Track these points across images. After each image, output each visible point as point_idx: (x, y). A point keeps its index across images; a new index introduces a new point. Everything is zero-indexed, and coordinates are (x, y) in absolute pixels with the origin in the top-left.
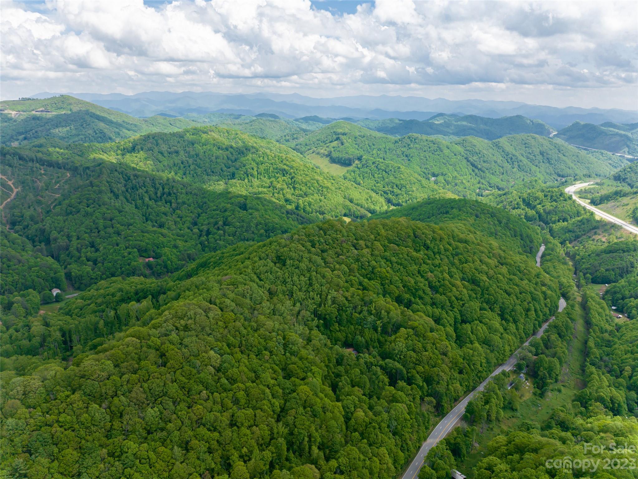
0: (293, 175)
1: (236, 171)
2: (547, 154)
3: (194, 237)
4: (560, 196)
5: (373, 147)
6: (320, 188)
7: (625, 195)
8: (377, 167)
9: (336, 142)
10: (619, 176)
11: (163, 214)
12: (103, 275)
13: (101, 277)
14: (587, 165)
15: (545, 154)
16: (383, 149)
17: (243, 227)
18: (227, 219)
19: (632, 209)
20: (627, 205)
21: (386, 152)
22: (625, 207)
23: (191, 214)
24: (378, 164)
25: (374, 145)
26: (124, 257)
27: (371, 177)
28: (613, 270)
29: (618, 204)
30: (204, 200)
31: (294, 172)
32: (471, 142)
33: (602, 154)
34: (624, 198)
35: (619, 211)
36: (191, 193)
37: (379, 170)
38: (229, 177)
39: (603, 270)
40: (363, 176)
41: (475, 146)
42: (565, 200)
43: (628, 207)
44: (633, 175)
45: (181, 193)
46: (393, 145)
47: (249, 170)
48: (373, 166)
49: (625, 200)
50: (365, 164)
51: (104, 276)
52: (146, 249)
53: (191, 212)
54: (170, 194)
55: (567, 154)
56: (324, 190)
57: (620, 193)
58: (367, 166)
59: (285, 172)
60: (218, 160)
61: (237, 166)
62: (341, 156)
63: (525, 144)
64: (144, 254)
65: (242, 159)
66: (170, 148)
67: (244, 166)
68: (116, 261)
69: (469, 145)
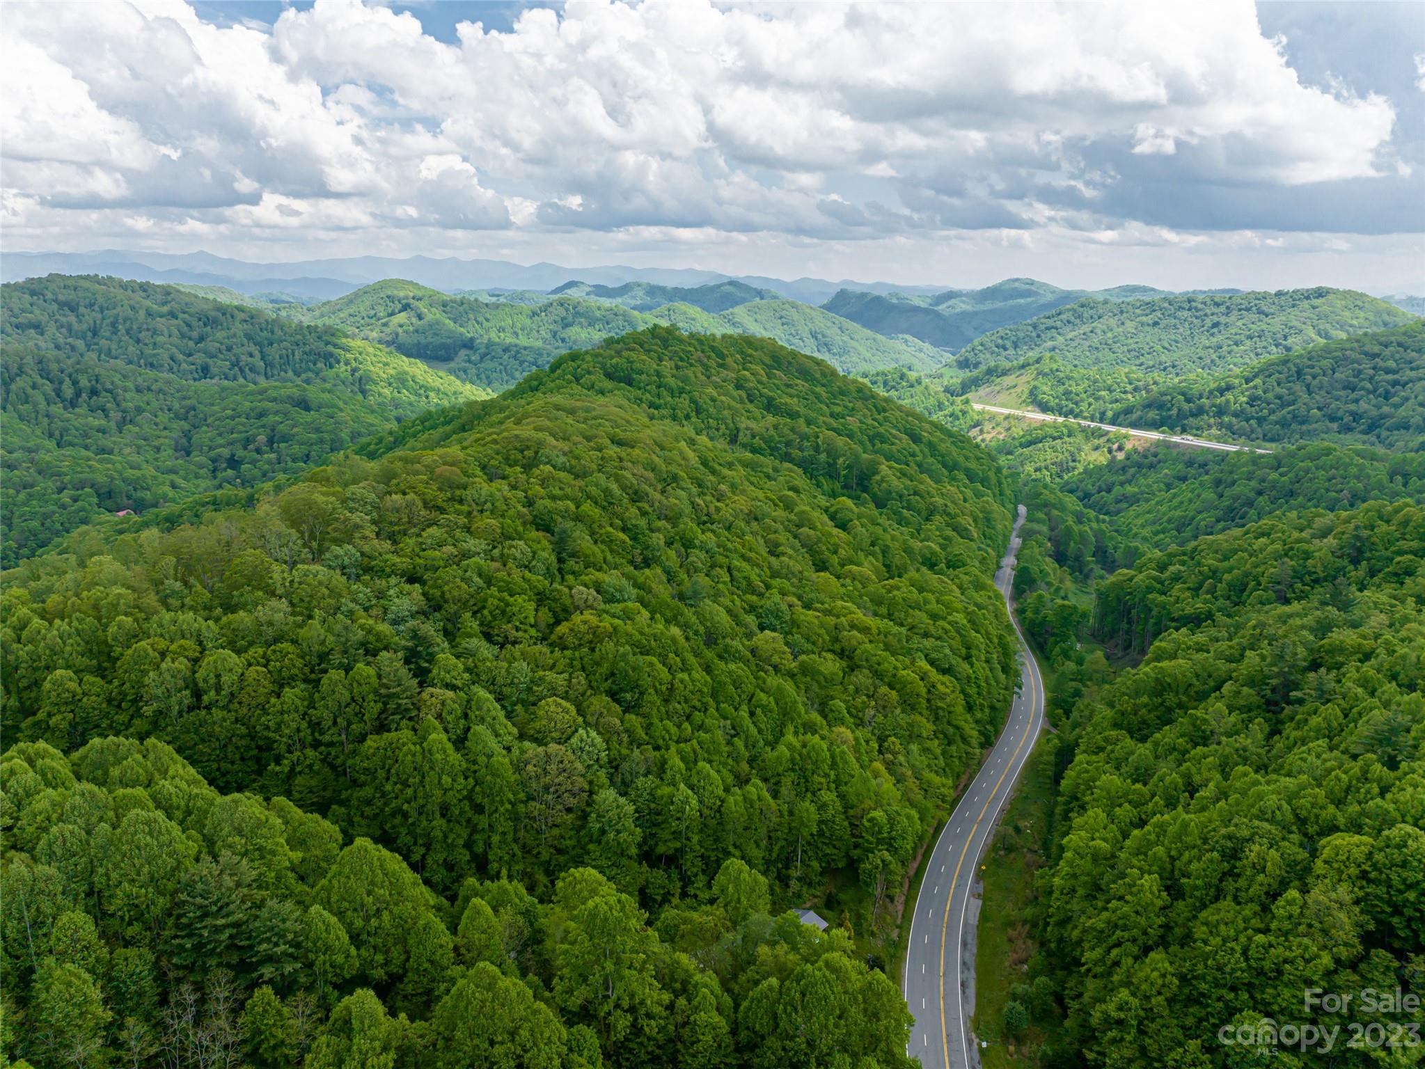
0: (354, 364)
1: (210, 362)
2: (824, 336)
3: (202, 472)
4: (901, 379)
5: (486, 324)
6: (422, 391)
7: (1005, 373)
8: (515, 358)
9: (403, 314)
10: (967, 360)
11: (98, 431)
12: (20, 547)
13: (17, 554)
14: (894, 356)
15: (820, 336)
16: (508, 329)
17: (322, 441)
18: (273, 430)
19: (1027, 392)
20: (1015, 386)
21: (516, 334)
22: (1012, 391)
23: (166, 433)
24: (518, 352)
25: (487, 320)
26: (64, 507)
27: (506, 378)
28: (1046, 468)
29: (998, 388)
30: (188, 402)
31: (355, 359)
32: (685, 313)
33: (906, 341)
34: (1005, 378)
35: (1003, 397)
36: (149, 389)
37: (522, 363)
38: (196, 376)
39: (1029, 468)
40: (488, 377)
41: (693, 319)
42: (912, 386)
43: (1018, 390)
44: (988, 356)
45: (125, 390)
46: (528, 321)
47: (243, 357)
48: (506, 357)
49: (1008, 380)
50: (486, 355)
51: (25, 551)
52: (109, 492)
53: (165, 428)
54: (94, 392)
55: (855, 337)
56: (432, 394)
57: (996, 371)
58: (493, 357)
59: (332, 360)
60: (160, 339)
61: (213, 350)
62: (423, 341)
63: (781, 318)
64: (109, 503)
65: (220, 335)
66: (16, 316)
67: (229, 349)
68: (46, 516)
69: (682, 317)
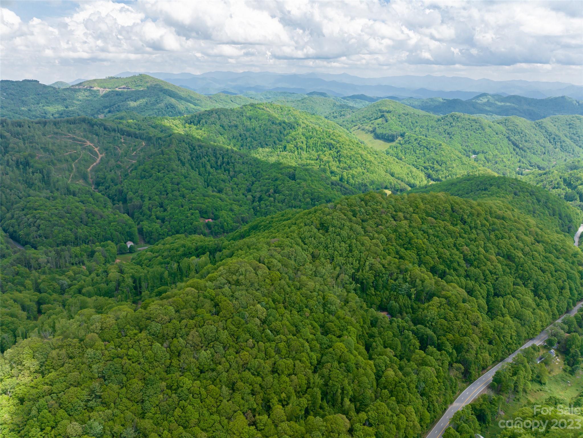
0: (339, 149)
1: (287, 144)
3: (248, 202)
5: (416, 124)
6: (364, 162)
8: (419, 144)
9: (380, 119)
11: (222, 180)
12: (169, 231)
13: (168, 234)
16: (425, 127)
18: (277, 187)
21: (428, 129)
23: (246, 182)
24: (420, 141)
25: (417, 122)
26: (187, 217)
27: (412, 152)
30: (258, 170)
31: (340, 147)
32: (514, 122)
36: (247, 163)
37: (421, 146)
38: (281, 150)
40: (405, 151)
41: (517, 125)
45: (238, 163)
46: (435, 123)
47: (299, 143)
48: (415, 143)
50: (407, 141)
52: (206, 211)
53: (246, 180)
54: (228, 163)
56: (368, 163)
58: (409, 143)
59: (331, 146)
60: (272, 134)
61: (289, 140)
62: (384, 132)
63: (570, 124)
64: (205, 216)
65: (293, 133)
66: (230, 123)
67: (295, 139)
68: (180, 221)
69: (511, 124)
